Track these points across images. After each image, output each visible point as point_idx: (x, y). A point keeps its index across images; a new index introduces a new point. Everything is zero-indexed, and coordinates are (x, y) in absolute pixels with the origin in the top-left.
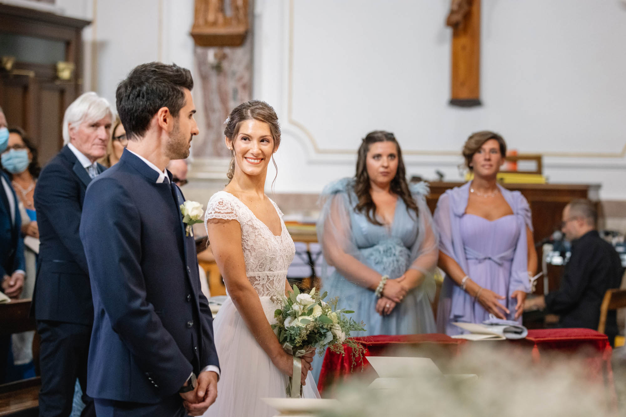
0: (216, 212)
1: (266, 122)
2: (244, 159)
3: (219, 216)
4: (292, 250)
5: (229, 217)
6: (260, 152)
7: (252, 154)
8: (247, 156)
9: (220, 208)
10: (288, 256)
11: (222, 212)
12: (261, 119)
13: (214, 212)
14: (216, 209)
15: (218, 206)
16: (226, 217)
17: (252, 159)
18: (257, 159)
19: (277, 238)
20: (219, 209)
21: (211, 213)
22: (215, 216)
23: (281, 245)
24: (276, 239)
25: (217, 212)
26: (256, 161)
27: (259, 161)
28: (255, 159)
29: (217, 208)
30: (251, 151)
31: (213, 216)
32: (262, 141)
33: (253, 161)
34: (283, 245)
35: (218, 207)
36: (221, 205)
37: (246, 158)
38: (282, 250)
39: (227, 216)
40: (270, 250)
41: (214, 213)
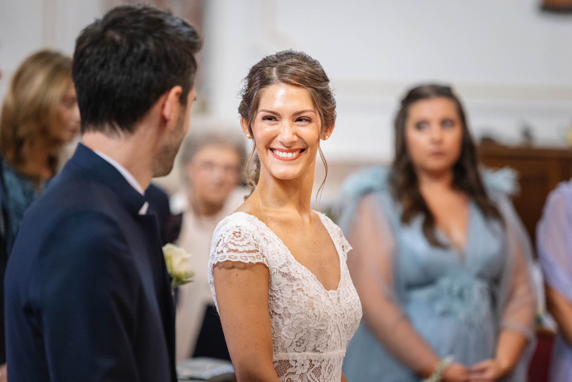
0: (230, 250)
1: (303, 87)
2: (269, 151)
3: (236, 258)
4: (355, 315)
5: (252, 258)
6: (295, 138)
7: (282, 143)
8: (274, 145)
9: (236, 243)
10: (348, 326)
11: (240, 249)
12: (294, 82)
13: (227, 249)
14: (229, 244)
15: (233, 239)
16: (247, 259)
17: (282, 151)
18: (292, 151)
19: (330, 295)
20: (235, 245)
21: (222, 251)
22: (230, 257)
23: (338, 306)
24: (328, 296)
25: (232, 250)
26: (290, 155)
27: (295, 155)
28: (287, 152)
29: (231, 243)
30: (279, 139)
31: (225, 256)
32: (300, 120)
33: (284, 155)
34: (340, 306)
35: (232, 241)
36: (237, 237)
37: (272, 150)
38: (338, 315)
39: (249, 257)
40: (316, 316)
41: (228, 252)
